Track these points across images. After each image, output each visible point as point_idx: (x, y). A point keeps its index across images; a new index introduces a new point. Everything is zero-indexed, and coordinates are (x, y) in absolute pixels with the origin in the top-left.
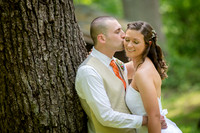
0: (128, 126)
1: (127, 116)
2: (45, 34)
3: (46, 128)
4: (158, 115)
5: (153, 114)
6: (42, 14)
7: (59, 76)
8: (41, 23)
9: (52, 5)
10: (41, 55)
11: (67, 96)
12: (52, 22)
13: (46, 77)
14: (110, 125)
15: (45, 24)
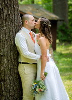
0: (34, 59)
1: (34, 55)
2: (6, 19)
3: (2, 56)
4: (46, 56)
5: (44, 56)
6: (5, 11)
7: (9, 36)
8: (5, 14)
9: (10, 8)
10: (3, 27)
11: (11, 44)
12: (9, 15)
13: (4, 36)
14: (27, 57)
15: (6, 15)
